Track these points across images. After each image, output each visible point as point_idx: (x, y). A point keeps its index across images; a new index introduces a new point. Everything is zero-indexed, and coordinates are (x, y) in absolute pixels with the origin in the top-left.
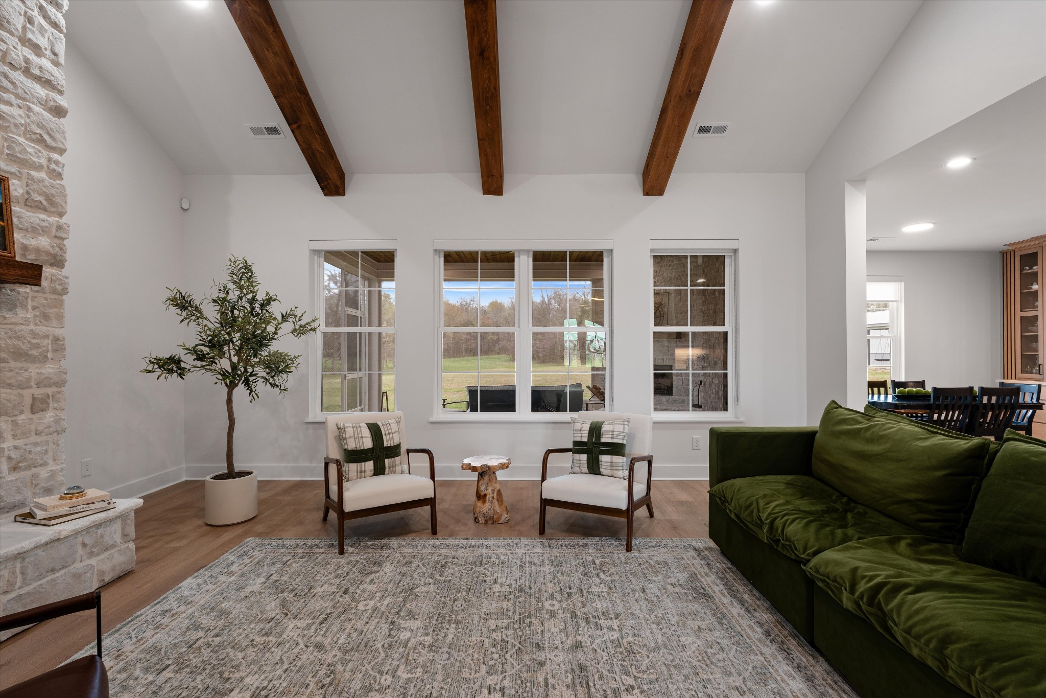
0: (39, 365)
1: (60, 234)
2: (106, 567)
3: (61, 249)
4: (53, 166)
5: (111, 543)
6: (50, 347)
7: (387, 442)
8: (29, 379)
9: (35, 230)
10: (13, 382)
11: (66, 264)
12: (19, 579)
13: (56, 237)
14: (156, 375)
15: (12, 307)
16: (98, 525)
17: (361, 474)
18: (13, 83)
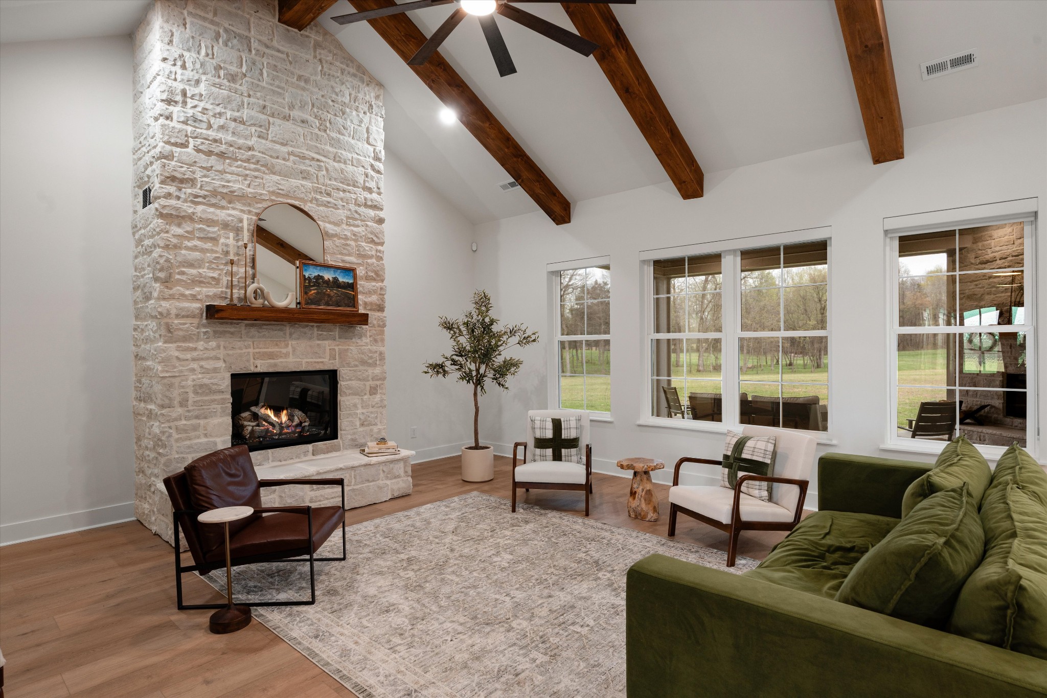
0: (372, 368)
1: (381, 292)
2: (395, 487)
3: (382, 301)
4: (378, 254)
5: (397, 474)
6: (378, 358)
7: (565, 435)
8: (368, 376)
9: (370, 293)
10: (361, 377)
11: (386, 309)
12: (353, 481)
13: (380, 294)
14: (430, 374)
15: (360, 338)
16: (392, 462)
17: (543, 458)
18: (359, 214)
